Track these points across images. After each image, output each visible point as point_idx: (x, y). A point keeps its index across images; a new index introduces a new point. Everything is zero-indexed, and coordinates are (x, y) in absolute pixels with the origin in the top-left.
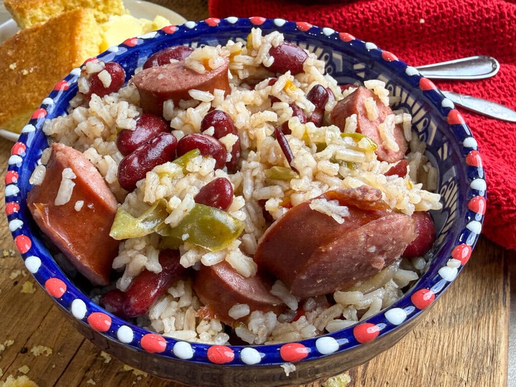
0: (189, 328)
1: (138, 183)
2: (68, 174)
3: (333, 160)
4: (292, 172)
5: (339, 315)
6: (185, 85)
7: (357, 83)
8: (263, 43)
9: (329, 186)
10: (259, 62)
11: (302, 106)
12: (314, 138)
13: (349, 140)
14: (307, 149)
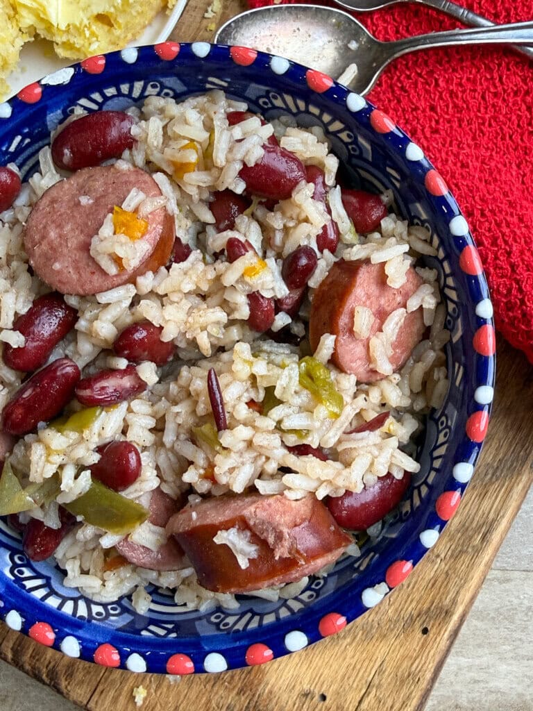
0: (95, 574)
1: (29, 438)
4: (218, 448)
6: (88, 287)
7: (386, 198)
8: (227, 161)
9: (268, 458)
10: (222, 189)
11: (267, 295)
12: (262, 384)
13: (305, 397)
14: (253, 395)
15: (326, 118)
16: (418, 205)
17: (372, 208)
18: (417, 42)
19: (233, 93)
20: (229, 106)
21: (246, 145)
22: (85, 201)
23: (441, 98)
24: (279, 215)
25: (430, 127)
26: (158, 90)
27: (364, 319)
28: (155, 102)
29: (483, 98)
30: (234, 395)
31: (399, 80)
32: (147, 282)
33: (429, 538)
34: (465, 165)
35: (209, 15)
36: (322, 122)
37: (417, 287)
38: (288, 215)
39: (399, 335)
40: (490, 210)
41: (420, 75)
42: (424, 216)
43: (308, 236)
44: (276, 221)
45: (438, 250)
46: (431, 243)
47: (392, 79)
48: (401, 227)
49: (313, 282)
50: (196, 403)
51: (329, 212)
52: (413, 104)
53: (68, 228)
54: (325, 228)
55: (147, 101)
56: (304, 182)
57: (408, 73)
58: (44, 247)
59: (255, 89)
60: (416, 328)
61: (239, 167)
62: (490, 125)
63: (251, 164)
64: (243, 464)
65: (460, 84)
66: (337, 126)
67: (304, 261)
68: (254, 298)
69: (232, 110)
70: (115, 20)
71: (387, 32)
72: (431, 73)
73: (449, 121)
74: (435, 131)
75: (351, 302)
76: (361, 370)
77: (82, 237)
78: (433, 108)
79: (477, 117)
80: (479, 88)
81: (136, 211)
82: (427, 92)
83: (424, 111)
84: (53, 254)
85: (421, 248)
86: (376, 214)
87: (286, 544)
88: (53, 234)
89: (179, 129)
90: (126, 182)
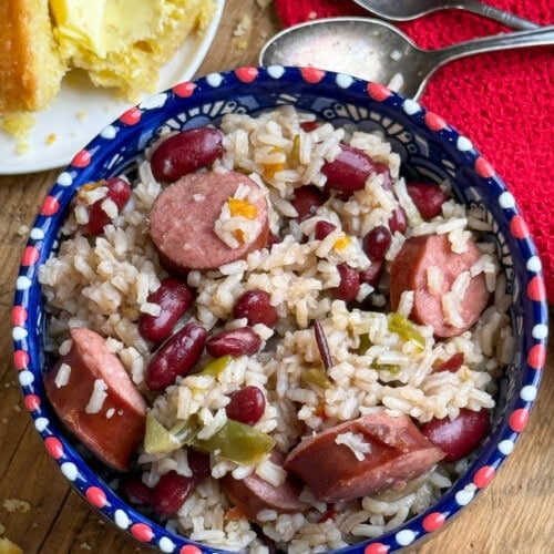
0: (217, 528)
1: (169, 389)
2: (100, 386)
3: (375, 366)
4: (328, 383)
5: (365, 519)
6: (214, 261)
7: (445, 186)
8: (312, 159)
9: (367, 394)
10: (307, 183)
11: (353, 265)
12: (358, 332)
13: (394, 338)
14: (350, 343)
15: (386, 122)
16: (473, 190)
17: (433, 196)
18: (462, 49)
19: (302, 107)
20: (300, 117)
21: (326, 146)
22: (198, 198)
23: (491, 102)
24: (355, 203)
25: (483, 131)
26: (233, 108)
27: (435, 277)
28: (232, 119)
29: (535, 99)
30: (336, 342)
31: (447, 88)
32: (256, 258)
33: (506, 446)
34: (520, 165)
35: (239, 32)
36: (382, 126)
37: (478, 257)
38: (363, 202)
39: (467, 297)
40: (546, 204)
41: (468, 81)
42: (478, 198)
43: (381, 219)
44: (353, 208)
45: (492, 224)
46: (486, 221)
47: (439, 87)
48: (460, 209)
49: (390, 255)
50: (304, 354)
51: (397, 198)
52: (463, 110)
53: (189, 219)
54: (394, 212)
55: (224, 119)
56: (374, 174)
57: (455, 80)
58: (172, 234)
59: (322, 102)
60: (481, 293)
61: (322, 163)
62: (544, 126)
63: (331, 160)
64: (348, 397)
65: (509, 88)
66: (397, 128)
67: (381, 237)
68: (342, 268)
69: (303, 121)
70: (156, 46)
71: (429, 40)
72: (479, 78)
73: (501, 125)
74: (489, 135)
75: (423, 265)
76: (437, 323)
77: (204, 224)
78: (484, 113)
79: (531, 120)
80: (530, 90)
81: (246, 199)
82: (477, 97)
83: (475, 116)
84: (181, 238)
85: (479, 225)
86: (436, 201)
87: (393, 433)
88: (177, 224)
89: (263, 139)
90: (228, 182)
